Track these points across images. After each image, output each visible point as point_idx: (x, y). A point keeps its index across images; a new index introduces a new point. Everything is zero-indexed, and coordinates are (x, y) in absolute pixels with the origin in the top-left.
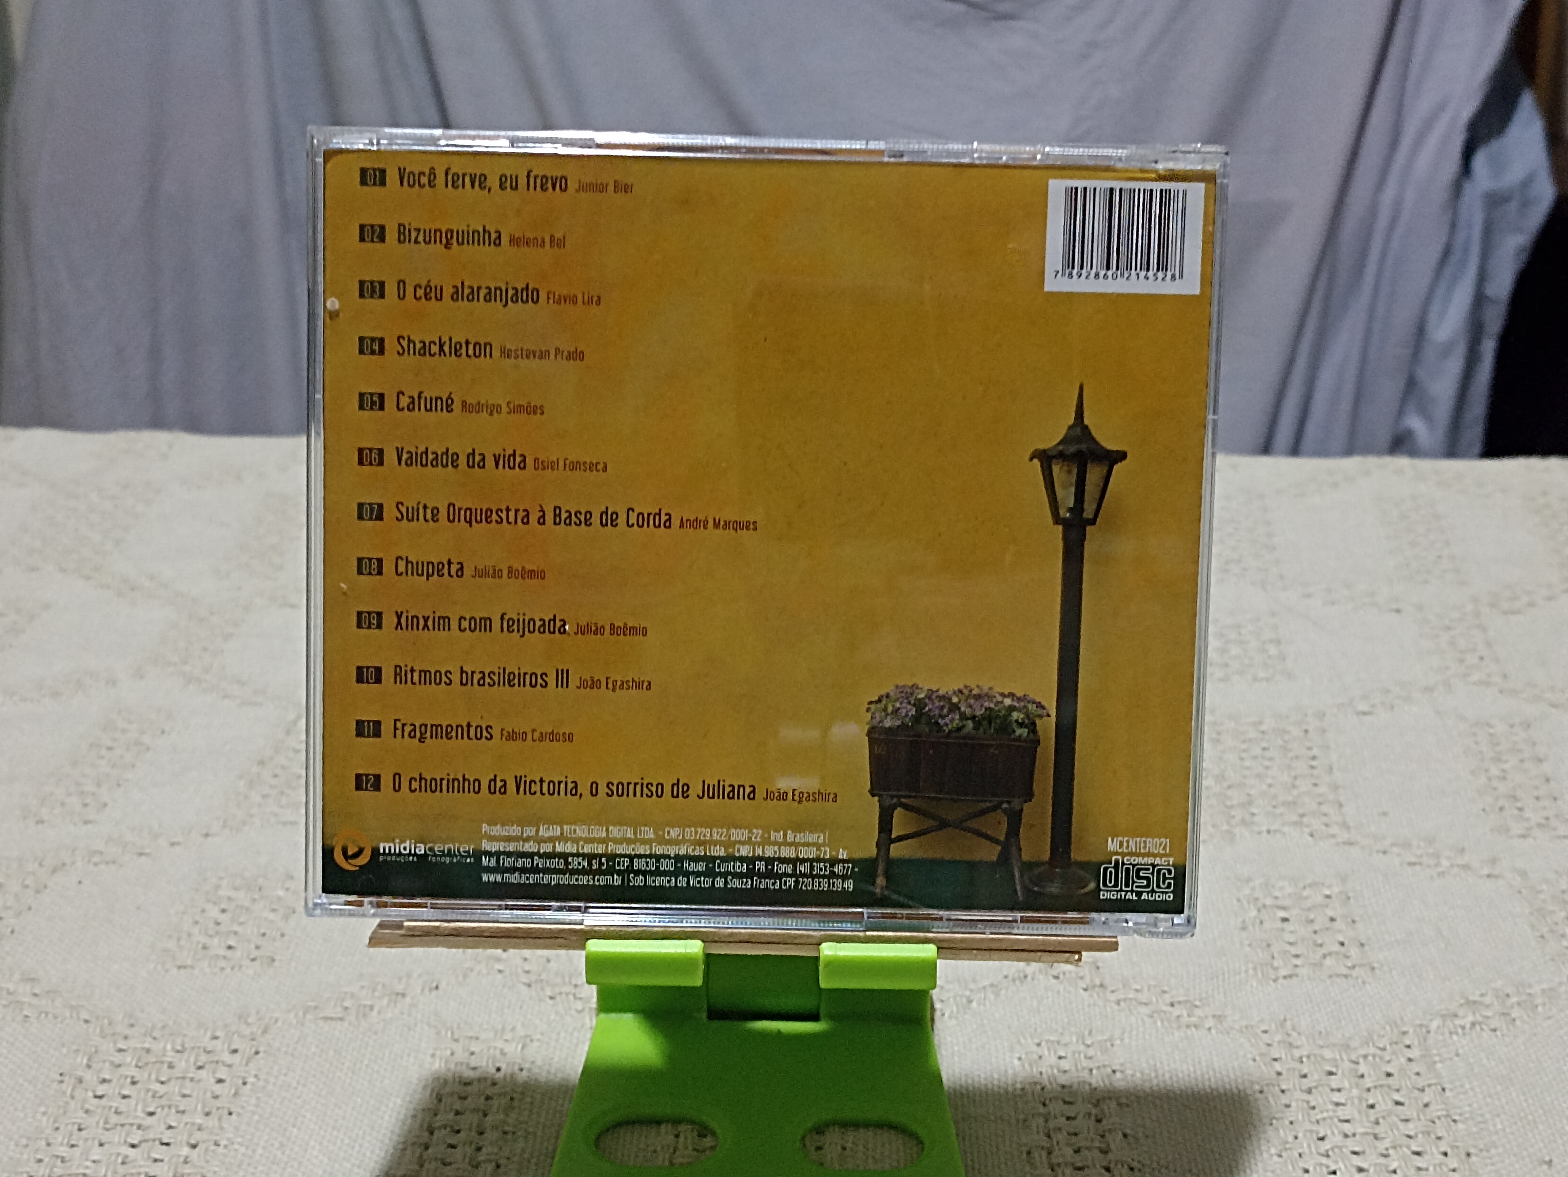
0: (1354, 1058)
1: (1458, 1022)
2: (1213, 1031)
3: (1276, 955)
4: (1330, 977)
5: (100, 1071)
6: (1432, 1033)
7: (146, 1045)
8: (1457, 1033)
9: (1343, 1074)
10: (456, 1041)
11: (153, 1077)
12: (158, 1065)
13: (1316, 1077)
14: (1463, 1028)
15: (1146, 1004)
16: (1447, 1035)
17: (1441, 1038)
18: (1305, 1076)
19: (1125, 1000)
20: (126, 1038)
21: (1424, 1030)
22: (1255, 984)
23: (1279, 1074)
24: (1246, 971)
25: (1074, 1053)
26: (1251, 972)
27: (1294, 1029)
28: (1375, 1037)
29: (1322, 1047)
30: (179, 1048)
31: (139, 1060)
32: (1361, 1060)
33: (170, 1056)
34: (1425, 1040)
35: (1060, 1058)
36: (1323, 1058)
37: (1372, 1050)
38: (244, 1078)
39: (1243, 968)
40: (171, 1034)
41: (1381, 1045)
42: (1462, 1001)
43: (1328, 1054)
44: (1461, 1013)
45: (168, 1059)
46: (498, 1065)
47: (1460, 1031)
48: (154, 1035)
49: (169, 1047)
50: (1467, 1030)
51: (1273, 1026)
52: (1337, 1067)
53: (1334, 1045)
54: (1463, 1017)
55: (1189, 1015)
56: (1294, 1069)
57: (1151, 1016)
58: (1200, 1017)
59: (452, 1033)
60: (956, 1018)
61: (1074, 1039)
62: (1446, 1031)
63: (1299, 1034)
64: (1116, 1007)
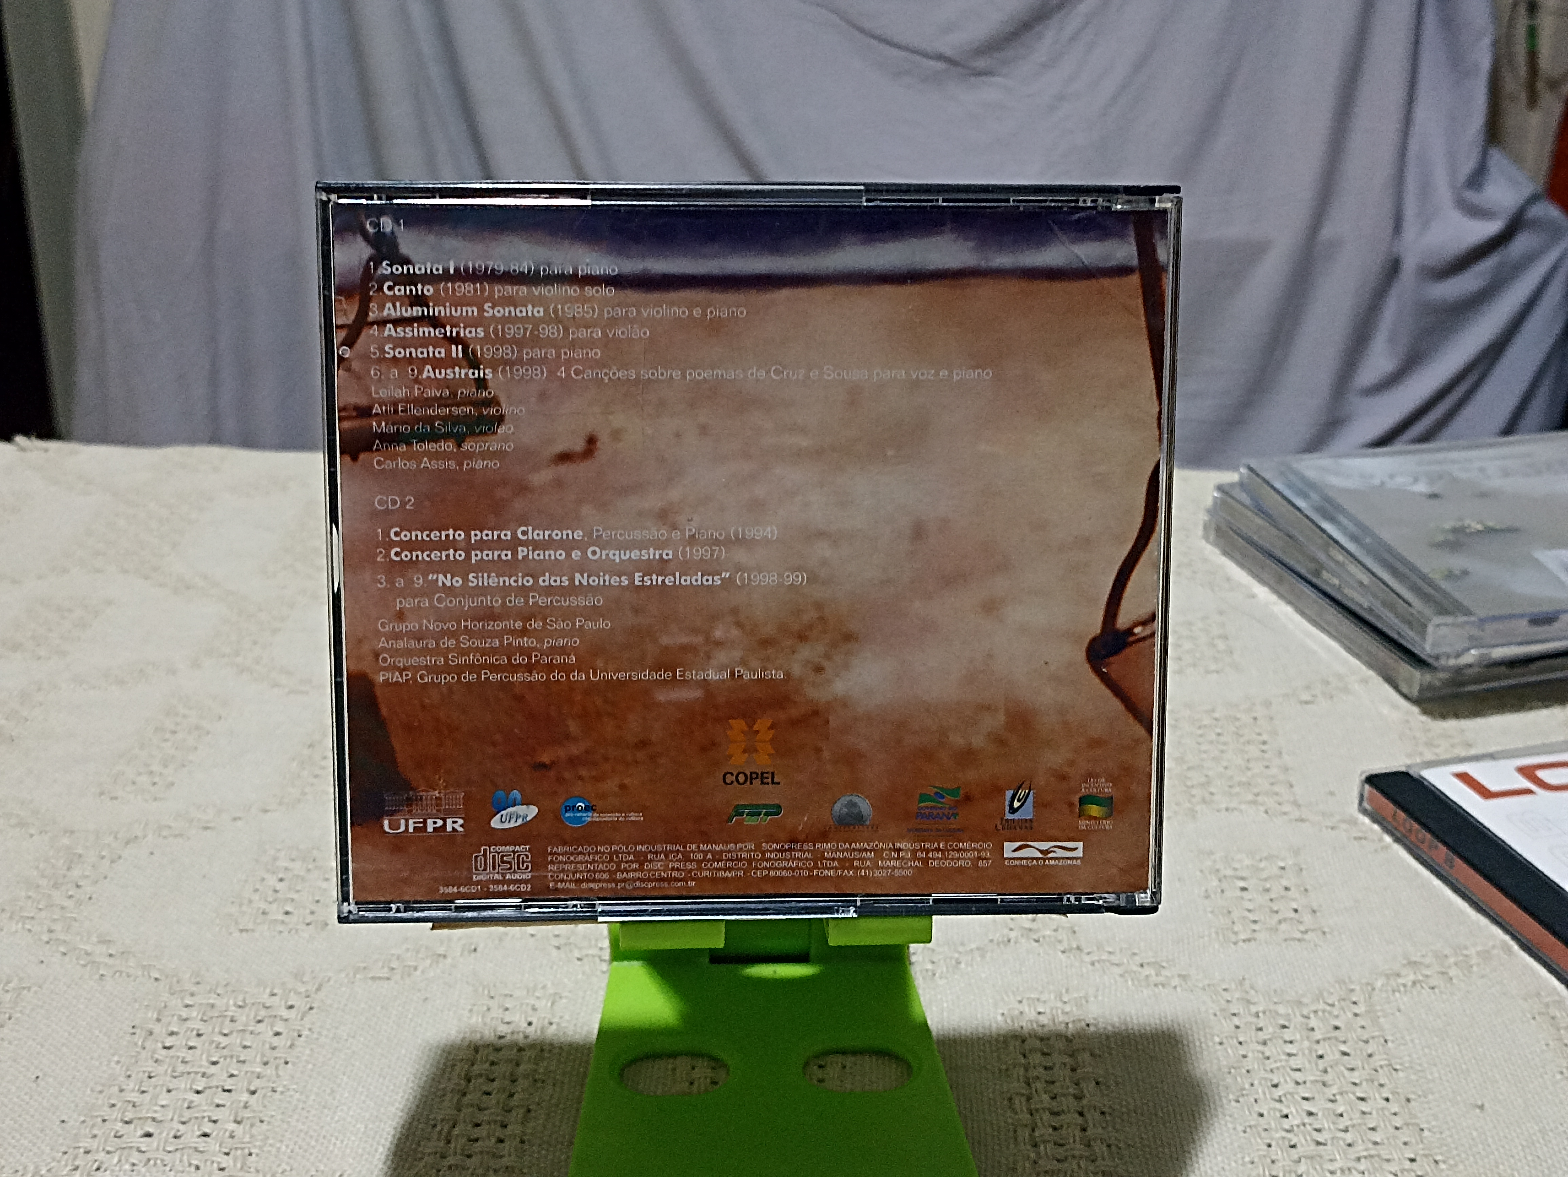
0: (1305, 1013)
1: (1401, 981)
2: (1179, 989)
3: (1236, 920)
4: (1286, 940)
5: (169, 1024)
6: (1377, 991)
7: (211, 1001)
8: (1399, 991)
9: (1295, 1027)
10: (492, 998)
11: (217, 1030)
12: (220, 1019)
13: (1271, 1030)
14: (1405, 986)
15: (1117, 965)
16: (1390, 993)
17: (1384, 995)
18: (1260, 1029)
19: (1098, 961)
20: (192, 995)
21: (1370, 988)
22: (1217, 946)
23: (1237, 1027)
24: (1209, 935)
25: (1052, 1009)
26: (1213, 935)
27: (1252, 987)
28: (1325, 994)
29: (1275, 1003)
30: (240, 1003)
31: (204, 1014)
32: (1312, 1015)
33: (232, 1011)
34: (1370, 998)
35: (1039, 1013)
36: (1277, 1013)
37: (1321, 1006)
38: (299, 1031)
39: (1206, 933)
40: (233, 991)
41: (1330, 1002)
42: (1405, 962)
43: (1281, 1010)
44: (1404, 972)
45: (230, 1014)
46: (529, 1019)
47: (1402, 989)
48: (218, 992)
49: (231, 1002)
50: (1409, 988)
51: (1233, 986)
52: (1289, 1020)
53: (1288, 1002)
54: (1406, 976)
55: (1157, 975)
56: (1251, 1023)
57: (1121, 976)
58: (1167, 977)
59: (489, 991)
60: (946, 978)
61: (1052, 997)
62: (1389, 988)
63: (1256, 992)
64: (1090, 967)
